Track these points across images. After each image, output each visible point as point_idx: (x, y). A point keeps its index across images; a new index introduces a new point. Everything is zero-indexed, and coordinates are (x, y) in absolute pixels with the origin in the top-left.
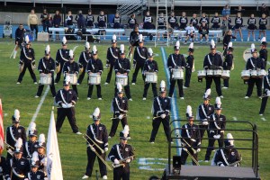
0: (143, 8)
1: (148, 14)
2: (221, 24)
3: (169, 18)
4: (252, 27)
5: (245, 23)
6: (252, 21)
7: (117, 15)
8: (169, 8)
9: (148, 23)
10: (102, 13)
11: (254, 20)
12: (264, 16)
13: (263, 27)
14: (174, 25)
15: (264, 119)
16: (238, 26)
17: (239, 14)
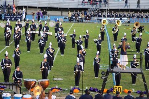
0: (98, 10)
2: (126, 16)
3: (107, 14)
7: (88, 12)
8: (107, 10)
9: (100, 15)
11: (139, 14)
16: (133, 17)
17: (133, 12)
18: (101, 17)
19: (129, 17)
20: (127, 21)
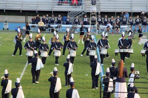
1: (86, 16)
3: (98, 19)
4: (145, 24)
7: (68, 17)
8: (97, 13)
9: (86, 22)
10: (60, 16)
11: (146, 20)
14: (100, 23)
17: (138, 17)
18: (89, 24)
19: (131, 24)
20: (128, 30)
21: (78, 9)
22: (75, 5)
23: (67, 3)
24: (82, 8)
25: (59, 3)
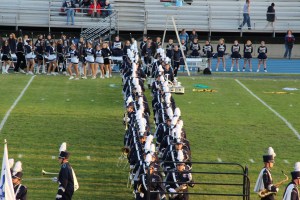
0: (111, 32)
1: (117, 39)
4: (235, 55)
5: (229, 51)
6: (236, 49)
7: (82, 40)
9: (118, 49)
12: (249, 43)
13: (248, 55)
15: (252, 161)
17: (222, 41)
19: (209, 55)
20: (203, 68)
21: (103, 24)
22: (96, 16)
23: (80, 11)
24: (110, 22)
25: (62, 10)
